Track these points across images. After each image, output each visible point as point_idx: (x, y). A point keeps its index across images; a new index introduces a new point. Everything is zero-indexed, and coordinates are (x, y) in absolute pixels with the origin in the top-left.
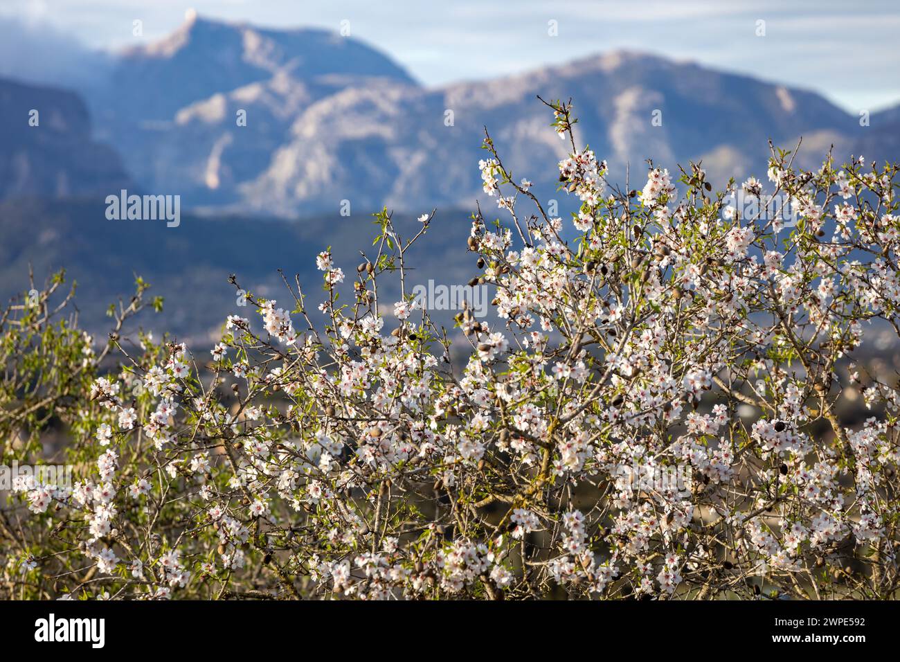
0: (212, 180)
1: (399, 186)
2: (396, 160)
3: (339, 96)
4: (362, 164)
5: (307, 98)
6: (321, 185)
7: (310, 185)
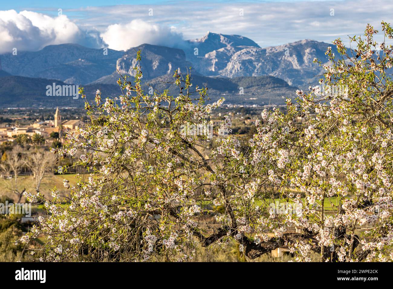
0: (213, 70)
1: (256, 71)
2: (255, 65)
3: (242, 51)
4: (247, 66)
5: (235, 51)
6: (238, 70)
7: (235, 71)
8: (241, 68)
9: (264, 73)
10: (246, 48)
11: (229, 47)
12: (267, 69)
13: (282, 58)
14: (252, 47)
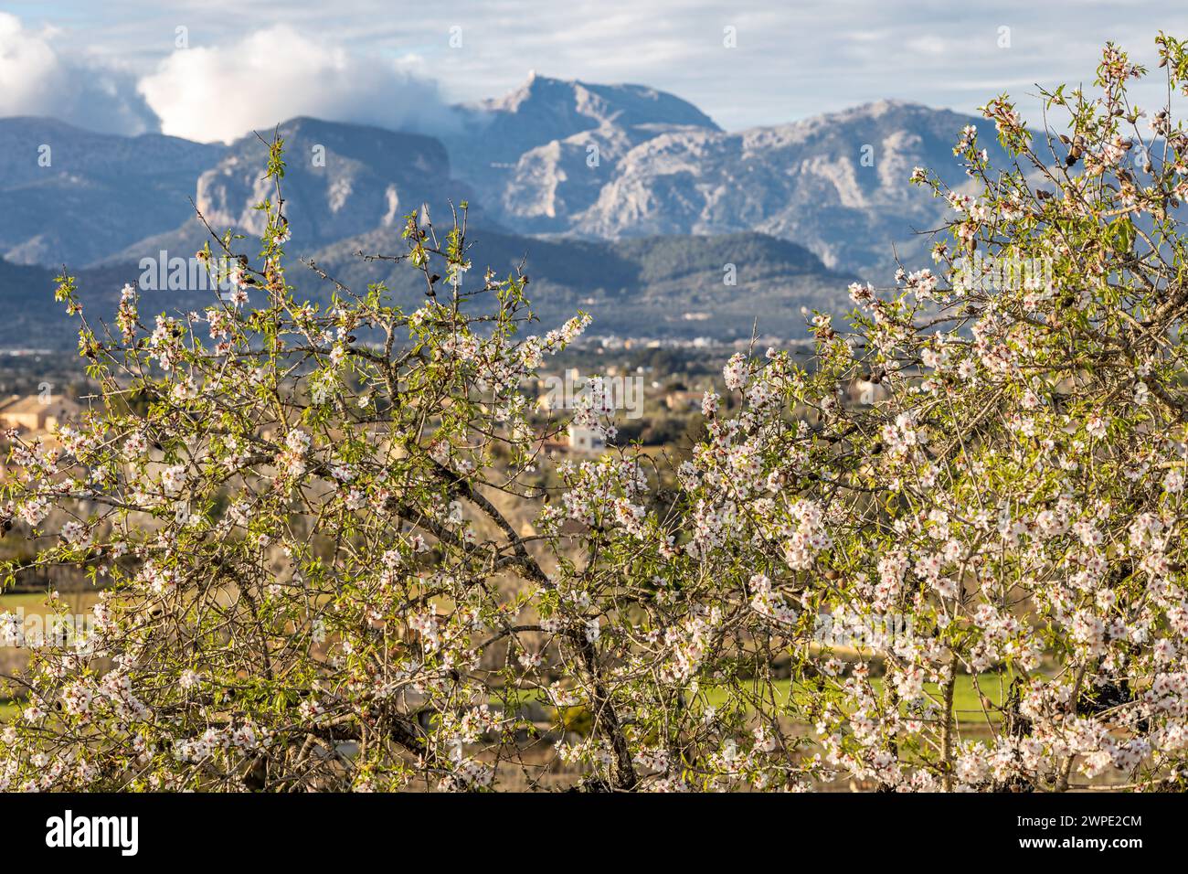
0: (551, 212)
1: (705, 215)
2: (702, 193)
3: (655, 141)
4: (674, 197)
5: (627, 143)
6: (640, 214)
7: (631, 214)
8: (650, 206)
9: (733, 221)
10: (669, 132)
11: (606, 128)
12: (745, 210)
13: (799, 170)
14: (690, 127)
